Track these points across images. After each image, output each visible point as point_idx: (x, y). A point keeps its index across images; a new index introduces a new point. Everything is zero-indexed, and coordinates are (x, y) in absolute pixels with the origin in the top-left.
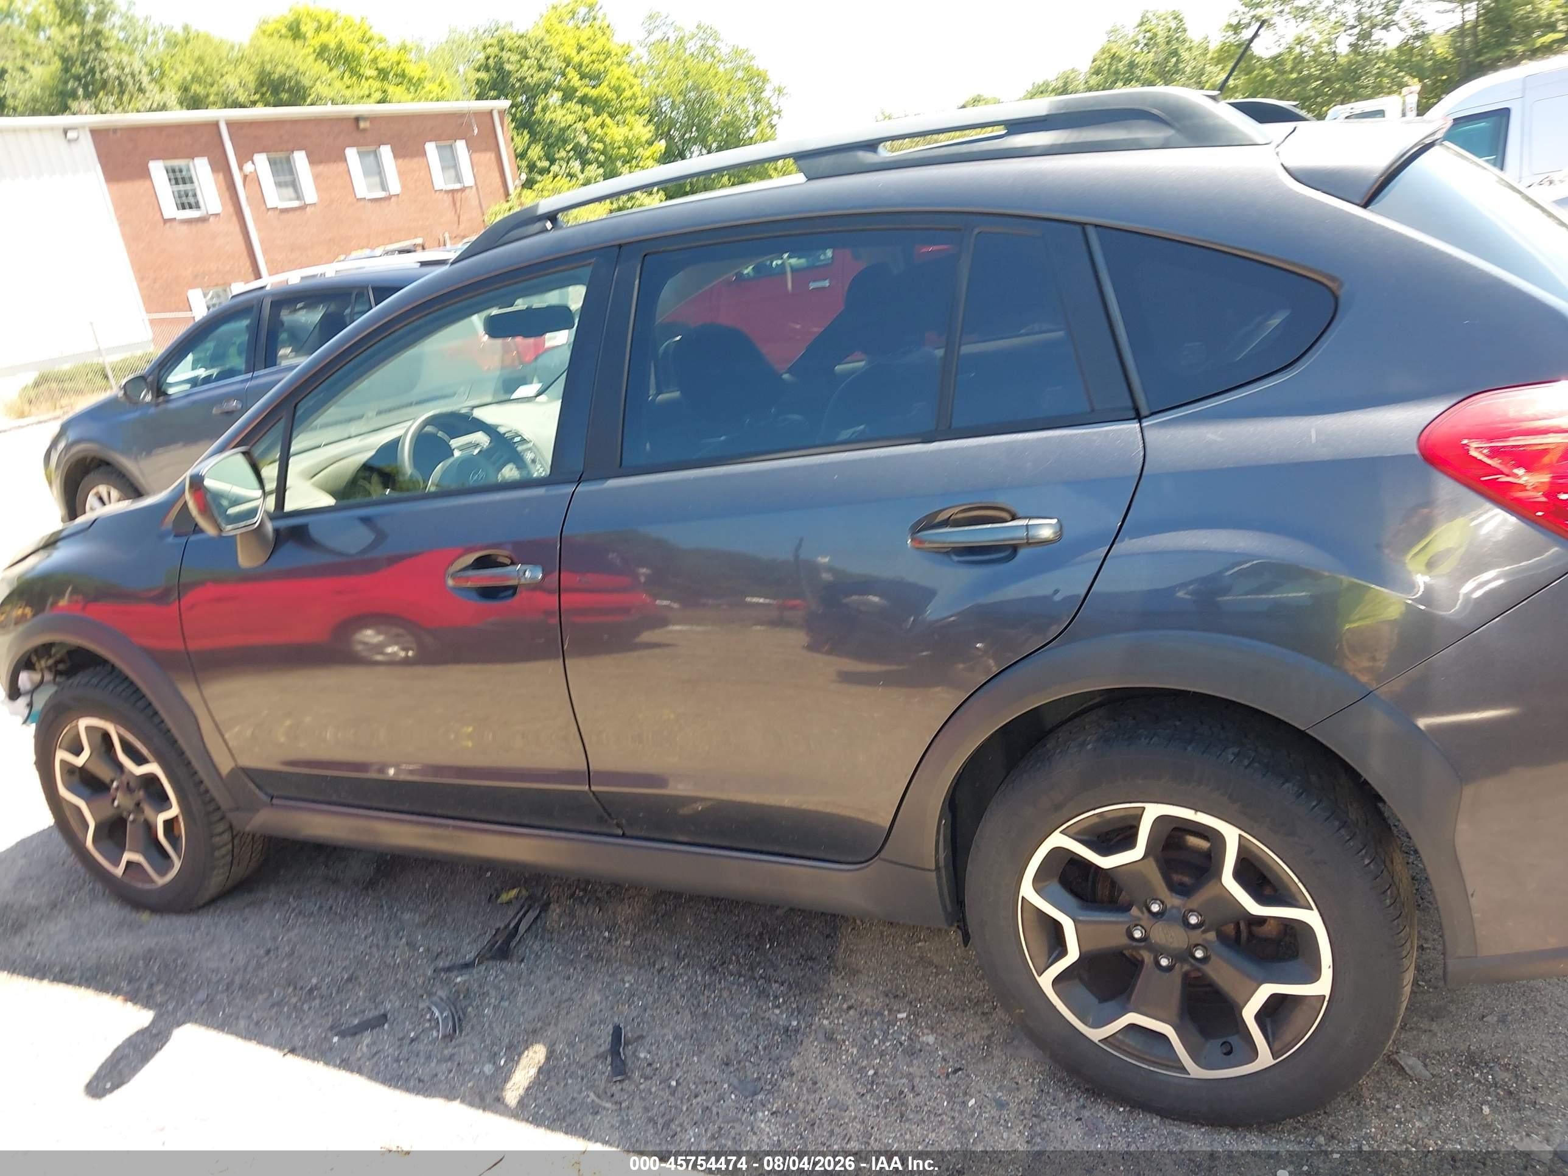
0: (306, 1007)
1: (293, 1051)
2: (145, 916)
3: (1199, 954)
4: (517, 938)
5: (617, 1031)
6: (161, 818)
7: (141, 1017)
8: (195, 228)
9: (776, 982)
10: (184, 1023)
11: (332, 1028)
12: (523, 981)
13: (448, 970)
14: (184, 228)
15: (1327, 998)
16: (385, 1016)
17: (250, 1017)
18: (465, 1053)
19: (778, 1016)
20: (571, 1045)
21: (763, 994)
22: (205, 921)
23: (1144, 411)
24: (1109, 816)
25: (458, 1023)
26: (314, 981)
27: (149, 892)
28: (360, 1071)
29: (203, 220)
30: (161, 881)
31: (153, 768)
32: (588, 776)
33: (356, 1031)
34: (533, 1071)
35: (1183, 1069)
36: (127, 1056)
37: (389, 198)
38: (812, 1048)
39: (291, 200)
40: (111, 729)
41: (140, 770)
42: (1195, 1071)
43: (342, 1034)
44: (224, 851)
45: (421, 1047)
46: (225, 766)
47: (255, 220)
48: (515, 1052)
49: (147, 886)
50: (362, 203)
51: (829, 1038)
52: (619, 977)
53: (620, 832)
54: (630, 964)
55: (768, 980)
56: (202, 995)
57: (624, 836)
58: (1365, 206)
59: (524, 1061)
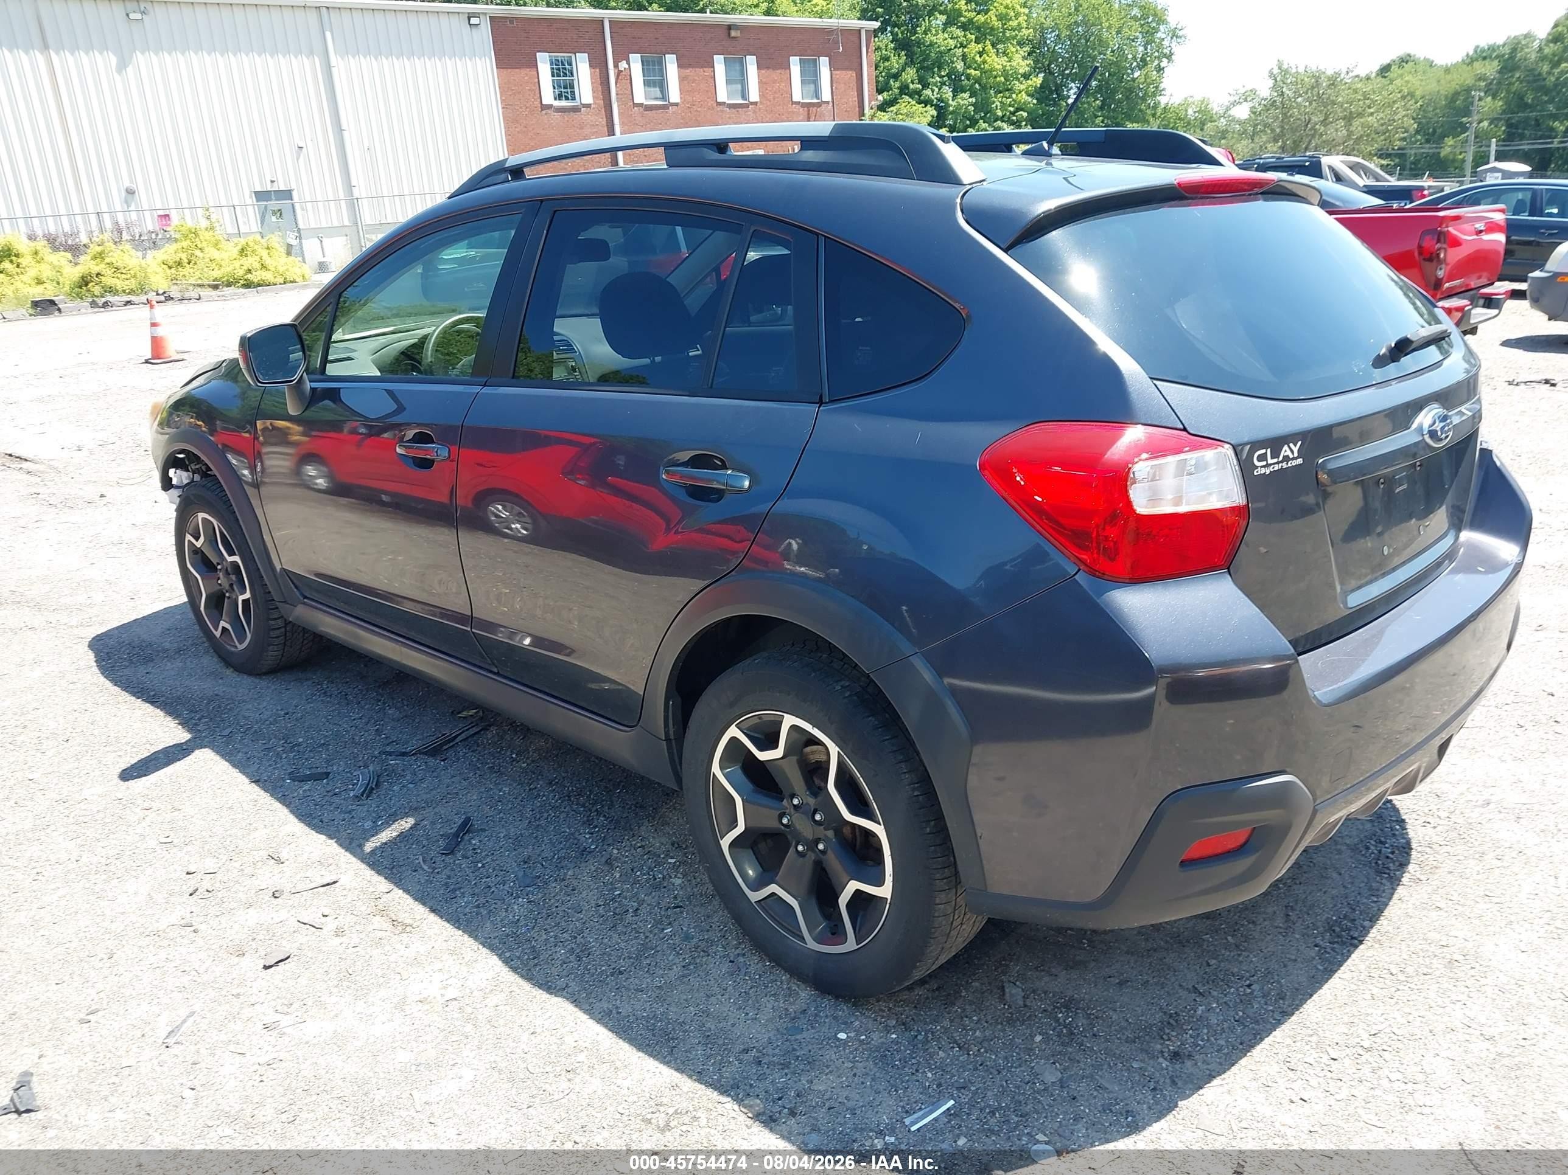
0: (284, 756)
1: (257, 782)
2: (229, 672)
3: (821, 847)
4: (451, 744)
5: (467, 820)
6: (241, 598)
7: (182, 735)
8: (566, 116)
9: (605, 816)
10: (205, 747)
11: (290, 773)
12: (435, 774)
13: (390, 754)
14: (557, 115)
15: (889, 901)
16: (328, 774)
17: (246, 753)
18: (361, 811)
19: (586, 839)
20: (433, 823)
21: (589, 822)
22: (263, 684)
23: (826, 399)
24: (765, 718)
25: (369, 791)
26: (301, 740)
27: (232, 653)
28: (288, 806)
29: (576, 110)
30: (241, 647)
31: (236, 558)
32: (469, 619)
33: (304, 779)
34: (395, 834)
35: (802, 939)
36: (159, 758)
37: (746, 106)
38: (592, 866)
39: (656, 99)
40: (215, 523)
41: (230, 559)
42: (812, 944)
43: (293, 780)
44: (277, 632)
45: (336, 800)
46: (278, 567)
47: (620, 114)
48: (393, 818)
49: (233, 649)
50: (721, 108)
51: (609, 862)
52: (500, 787)
53: (495, 670)
54: (514, 781)
55: (599, 813)
56: (226, 732)
57: (497, 674)
58: (1006, 251)
59: (396, 826)
